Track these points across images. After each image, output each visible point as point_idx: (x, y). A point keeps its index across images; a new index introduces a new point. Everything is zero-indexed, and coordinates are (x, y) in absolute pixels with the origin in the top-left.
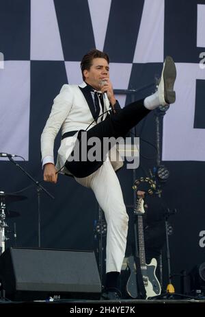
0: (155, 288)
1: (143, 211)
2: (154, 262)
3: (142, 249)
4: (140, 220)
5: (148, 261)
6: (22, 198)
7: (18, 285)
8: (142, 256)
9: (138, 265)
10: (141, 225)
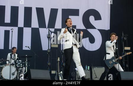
0: (62, 78)
1: (59, 60)
2: (61, 72)
3: (59, 69)
4: (58, 62)
5: (60, 72)
7: (32, 76)
8: (59, 71)
9: (58, 73)
10: (59, 64)
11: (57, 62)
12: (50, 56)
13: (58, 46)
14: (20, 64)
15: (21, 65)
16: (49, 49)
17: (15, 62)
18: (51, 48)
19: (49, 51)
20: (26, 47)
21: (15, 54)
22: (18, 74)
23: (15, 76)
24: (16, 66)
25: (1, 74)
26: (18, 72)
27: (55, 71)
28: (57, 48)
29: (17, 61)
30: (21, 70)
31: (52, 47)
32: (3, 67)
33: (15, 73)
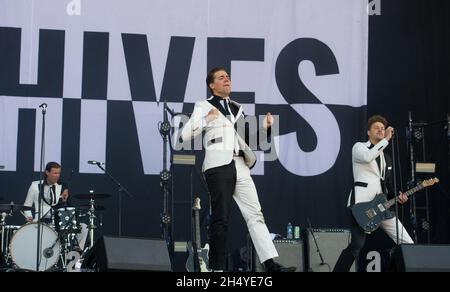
1: (199, 207)
2: (207, 246)
3: (198, 236)
4: (197, 214)
5: (203, 246)
6: (107, 196)
8: (199, 245)
9: (195, 249)
10: (197, 218)
11: (194, 212)
12: (170, 192)
14: (71, 219)
15: (75, 222)
16: (165, 170)
18: (172, 166)
19: (165, 177)
21: (56, 184)
22: (62, 252)
23: (53, 261)
24: (57, 228)
25: (9, 251)
26: (63, 247)
27: (188, 241)
28: (191, 166)
31: (174, 162)
32: (13, 229)
33: (54, 249)
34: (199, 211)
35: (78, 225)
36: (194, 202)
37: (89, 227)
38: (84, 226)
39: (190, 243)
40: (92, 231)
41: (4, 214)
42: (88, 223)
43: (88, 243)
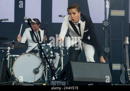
3: (128, 61)
8: (128, 64)
10: (127, 50)
11: (125, 45)
12: (109, 33)
13: (125, 14)
14: (49, 51)
15: (52, 52)
16: (105, 20)
17: (40, 46)
19: (106, 24)
20: (60, 16)
21: (40, 30)
22: (45, 70)
23: (39, 76)
24: (41, 56)
25: (12, 71)
26: (45, 68)
27: (121, 64)
28: (122, 17)
29: (44, 45)
30: (52, 62)
31: (111, 15)
32: (15, 57)
33: (39, 69)
34: (128, 45)
35: (53, 54)
36: (124, 40)
37: (60, 55)
38: (57, 54)
39: (123, 65)
40: (62, 58)
41: (9, 48)
42: (59, 52)
43: (60, 65)
